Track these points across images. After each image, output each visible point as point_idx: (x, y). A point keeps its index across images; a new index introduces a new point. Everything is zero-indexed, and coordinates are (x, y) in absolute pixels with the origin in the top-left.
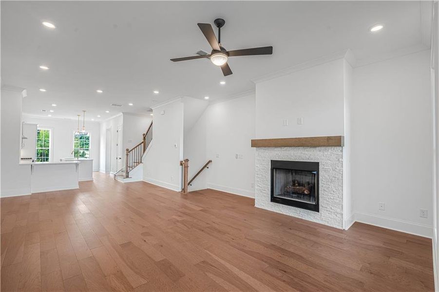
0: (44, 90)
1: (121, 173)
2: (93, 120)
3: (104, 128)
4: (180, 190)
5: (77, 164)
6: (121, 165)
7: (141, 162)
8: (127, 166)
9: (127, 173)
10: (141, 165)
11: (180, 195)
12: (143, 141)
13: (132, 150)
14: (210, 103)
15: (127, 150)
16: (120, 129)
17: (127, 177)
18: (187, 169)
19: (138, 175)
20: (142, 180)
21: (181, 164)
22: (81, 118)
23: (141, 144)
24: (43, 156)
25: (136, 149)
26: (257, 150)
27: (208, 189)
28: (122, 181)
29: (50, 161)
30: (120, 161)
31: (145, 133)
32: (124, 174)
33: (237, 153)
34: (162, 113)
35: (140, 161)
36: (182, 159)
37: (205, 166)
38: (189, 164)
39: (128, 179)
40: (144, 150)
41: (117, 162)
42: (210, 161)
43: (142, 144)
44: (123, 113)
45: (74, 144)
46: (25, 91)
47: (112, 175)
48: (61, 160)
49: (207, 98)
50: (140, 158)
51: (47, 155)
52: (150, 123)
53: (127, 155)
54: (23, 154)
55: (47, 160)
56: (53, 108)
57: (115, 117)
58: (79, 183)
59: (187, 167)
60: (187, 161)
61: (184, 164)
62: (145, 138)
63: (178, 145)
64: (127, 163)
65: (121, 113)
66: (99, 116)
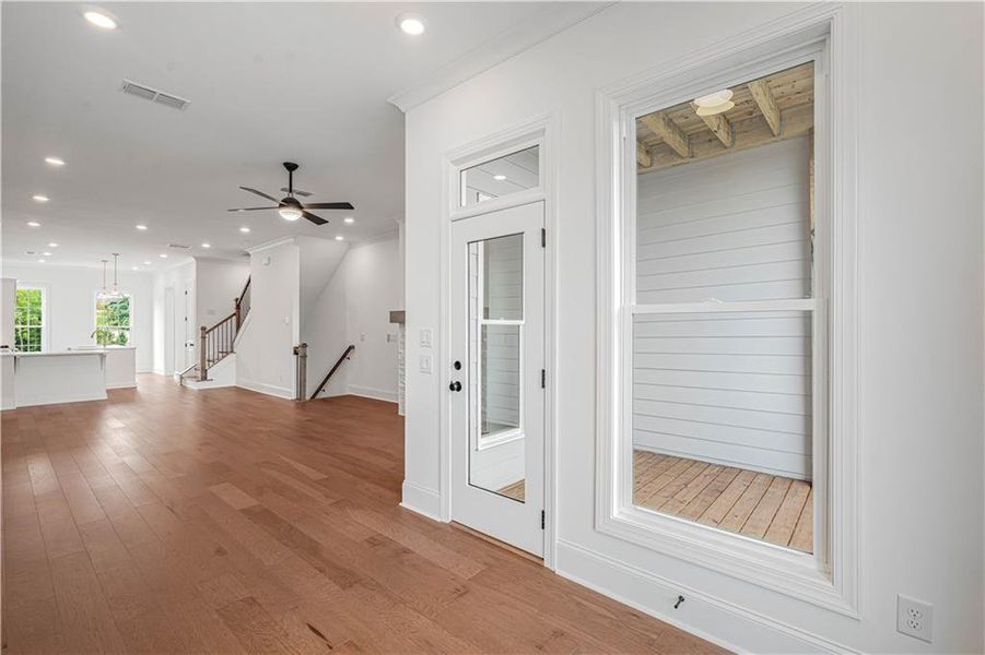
0: (36, 225)
1: (193, 373)
2: (135, 268)
3: (160, 284)
4: (294, 397)
5: (102, 356)
6: (193, 358)
7: (232, 351)
8: (203, 358)
9: (205, 371)
10: (231, 356)
11: (292, 405)
12: (234, 311)
13: (212, 329)
14: (350, 245)
15: (203, 329)
16: (192, 290)
17: (204, 378)
18: (305, 361)
19: (224, 375)
20: (233, 384)
21: (296, 353)
22: (110, 266)
23: (230, 317)
25: (225, 324)
26: (400, 328)
27: (348, 395)
28: (192, 385)
29: (44, 351)
30: (191, 349)
31: (239, 296)
32: (199, 374)
33: (389, 333)
34: (265, 261)
35: (229, 350)
36: (296, 343)
37: (344, 356)
39: (205, 382)
40: (238, 326)
41: (187, 352)
42: (351, 348)
43: (234, 318)
44: (196, 258)
45: (96, 317)
47: (176, 378)
48: (69, 349)
49: (339, 238)
50: (229, 344)
52: (247, 279)
53: (204, 338)
55: (39, 349)
56: (51, 250)
57: (179, 264)
58: (108, 391)
59: (304, 357)
60: (304, 346)
61: (300, 352)
62: (238, 307)
63: (291, 319)
64: (204, 354)
65: (192, 259)
66: (149, 263)
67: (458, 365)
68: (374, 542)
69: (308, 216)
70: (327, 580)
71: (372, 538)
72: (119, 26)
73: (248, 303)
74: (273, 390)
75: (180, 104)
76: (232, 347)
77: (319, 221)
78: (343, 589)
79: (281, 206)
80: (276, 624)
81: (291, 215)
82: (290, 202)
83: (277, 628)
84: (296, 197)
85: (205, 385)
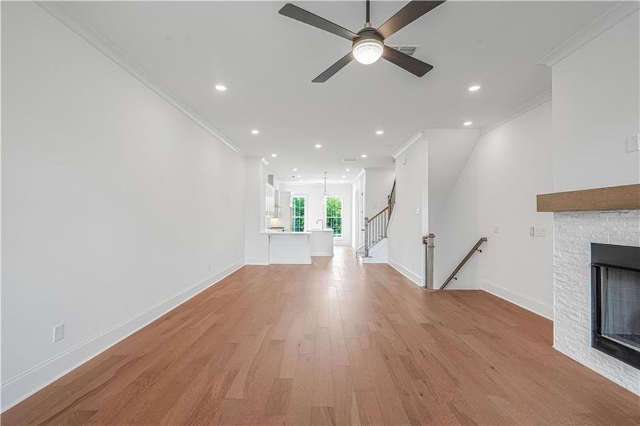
4: (423, 284)
7: (386, 237)
8: (366, 240)
9: (367, 250)
10: (385, 240)
12: (387, 205)
13: (372, 219)
14: (482, 131)
15: (366, 219)
16: (364, 191)
17: (367, 256)
18: (432, 250)
19: (380, 255)
20: (386, 262)
21: (425, 243)
23: (384, 210)
24: (299, 226)
25: (380, 215)
26: (555, 218)
27: (480, 290)
28: (361, 260)
29: (305, 232)
31: (390, 194)
32: (363, 252)
33: (533, 226)
34: (404, 161)
35: (384, 235)
36: (426, 233)
37: (476, 248)
38: (436, 241)
39: (367, 258)
40: (390, 217)
41: (362, 235)
42: (483, 240)
43: (387, 211)
44: (366, 169)
46: (263, 159)
49: (468, 124)
50: (384, 231)
51: (303, 225)
53: (367, 225)
55: (302, 230)
56: (298, 172)
58: (312, 258)
59: (431, 247)
60: (432, 236)
61: (428, 241)
62: (390, 201)
63: (420, 211)
64: (366, 237)
65: (364, 170)
66: (344, 177)
73: (394, 198)
74: (409, 273)
76: (386, 233)
85: (368, 261)
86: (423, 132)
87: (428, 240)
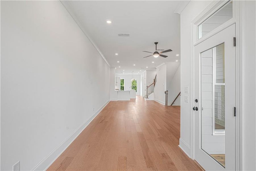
3: (141, 77)
4: (165, 104)
7: (153, 92)
9: (147, 96)
11: (164, 107)
13: (149, 87)
15: (147, 86)
16: (146, 77)
17: (147, 98)
19: (151, 97)
20: (153, 100)
21: (165, 93)
25: (152, 85)
28: (145, 99)
31: (154, 79)
34: (159, 69)
36: (166, 90)
37: (179, 94)
40: (154, 85)
44: (146, 70)
46: (116, 68)
48: (127, 90)
49: (177, 61)
50: (152, 90)
51: (123, 88)
52: (156, 75)
53: (147, 88)
54: (116, 88)
55: (123, 90)
56: (124, 71)
57: (143, 72)
58: (130, 99)
59: (167, 94)
60: (167, 91)
62: (154, 81)
63: (164, 84)
64: (147, 92)
65: (146, 71)
66: (139, 72)
67: (196, 101)
68: (164, 156)
69: (161, 55)
70: (145, 162)
71: (164, 154)
72: (112, 22)
73: (156, 80)
74: (161, 102)
75: (128, 35)
77: (165, 57)
78: (147, 167)
79: (154, 54)
80: (127, 169)
81: (156, 56)
82: (156, 53)
83: (126, 170)
84: (157, 51)
85: (148, 99)
86: (165, 62)
87: (166, 92)
